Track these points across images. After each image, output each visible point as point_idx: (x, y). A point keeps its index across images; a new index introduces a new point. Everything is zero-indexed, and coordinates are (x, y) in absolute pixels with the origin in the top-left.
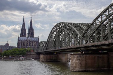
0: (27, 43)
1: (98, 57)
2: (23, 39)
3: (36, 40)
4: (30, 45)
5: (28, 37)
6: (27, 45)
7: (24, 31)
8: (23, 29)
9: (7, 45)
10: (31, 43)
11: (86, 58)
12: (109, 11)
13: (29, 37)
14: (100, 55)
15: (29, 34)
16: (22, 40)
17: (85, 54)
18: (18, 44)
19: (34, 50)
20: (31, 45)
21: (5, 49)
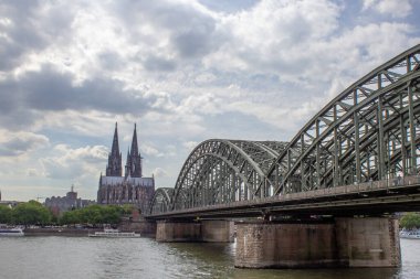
0: (124, 193)
1: (309, 230)
2: (114, 180)
3: (146, 184)
4: (130, 197)
5: (126, 175)
6: (123, 198)
7: (115, 160)
8: (115, 155)
9: (72, 195)
10: (134, 192)
11: (276, 234)
12: (335, 112)
13: (129, 178)
14: (312, 227)
15: (129, 167)
16: (110, 183)
17: (274, 222)
18: (100, 193)
19: (140, 212)
20: (134, 196)
21: (67, 206)
